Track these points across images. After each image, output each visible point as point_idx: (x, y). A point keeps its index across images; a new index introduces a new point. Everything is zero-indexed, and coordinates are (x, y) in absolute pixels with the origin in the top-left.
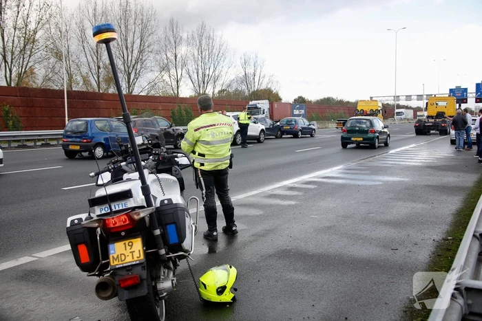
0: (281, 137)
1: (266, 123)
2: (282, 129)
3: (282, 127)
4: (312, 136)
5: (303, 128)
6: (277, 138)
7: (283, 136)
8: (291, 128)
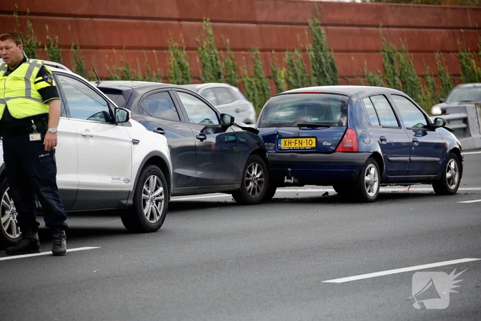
0: (267, 199)
1: (180, 116)
2: (271, 153)
3: (273, 138)
4: (442, 189)
5: (388, 147)
6: (242, 200)
7: (281, 192)
8: (319, 149)
